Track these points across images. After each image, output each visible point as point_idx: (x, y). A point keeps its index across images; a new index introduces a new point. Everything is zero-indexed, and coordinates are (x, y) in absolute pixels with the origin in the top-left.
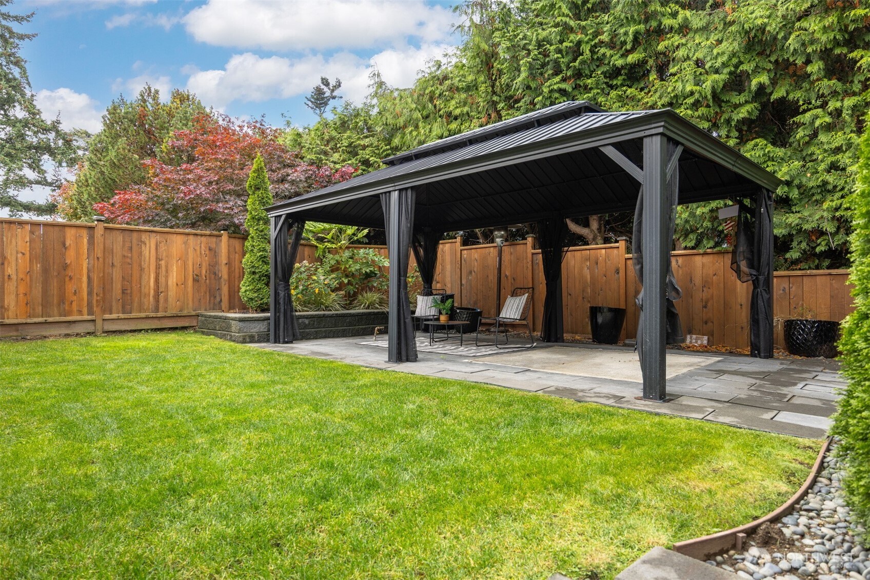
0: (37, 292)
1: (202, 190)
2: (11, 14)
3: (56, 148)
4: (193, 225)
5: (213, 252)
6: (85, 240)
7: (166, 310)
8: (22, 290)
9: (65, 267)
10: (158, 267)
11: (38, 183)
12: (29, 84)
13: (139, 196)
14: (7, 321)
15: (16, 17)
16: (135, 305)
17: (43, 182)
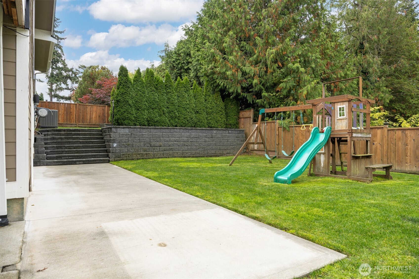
0: (65, 117)
1: (102, 96)
2: (58, 31)
3: (72, 77)
4: (100, 104)
5: (104, 110)
6: (75, 107)
7: (92, 123)
8: (62, 117)
9: (71, 112)
10: (90, 113)
11: (66, 89)
12: (63, 54)
13: (88, 96)
14: (60, 123)
15: (60, 32)
16: (85, 121)
17: (68, 89)
